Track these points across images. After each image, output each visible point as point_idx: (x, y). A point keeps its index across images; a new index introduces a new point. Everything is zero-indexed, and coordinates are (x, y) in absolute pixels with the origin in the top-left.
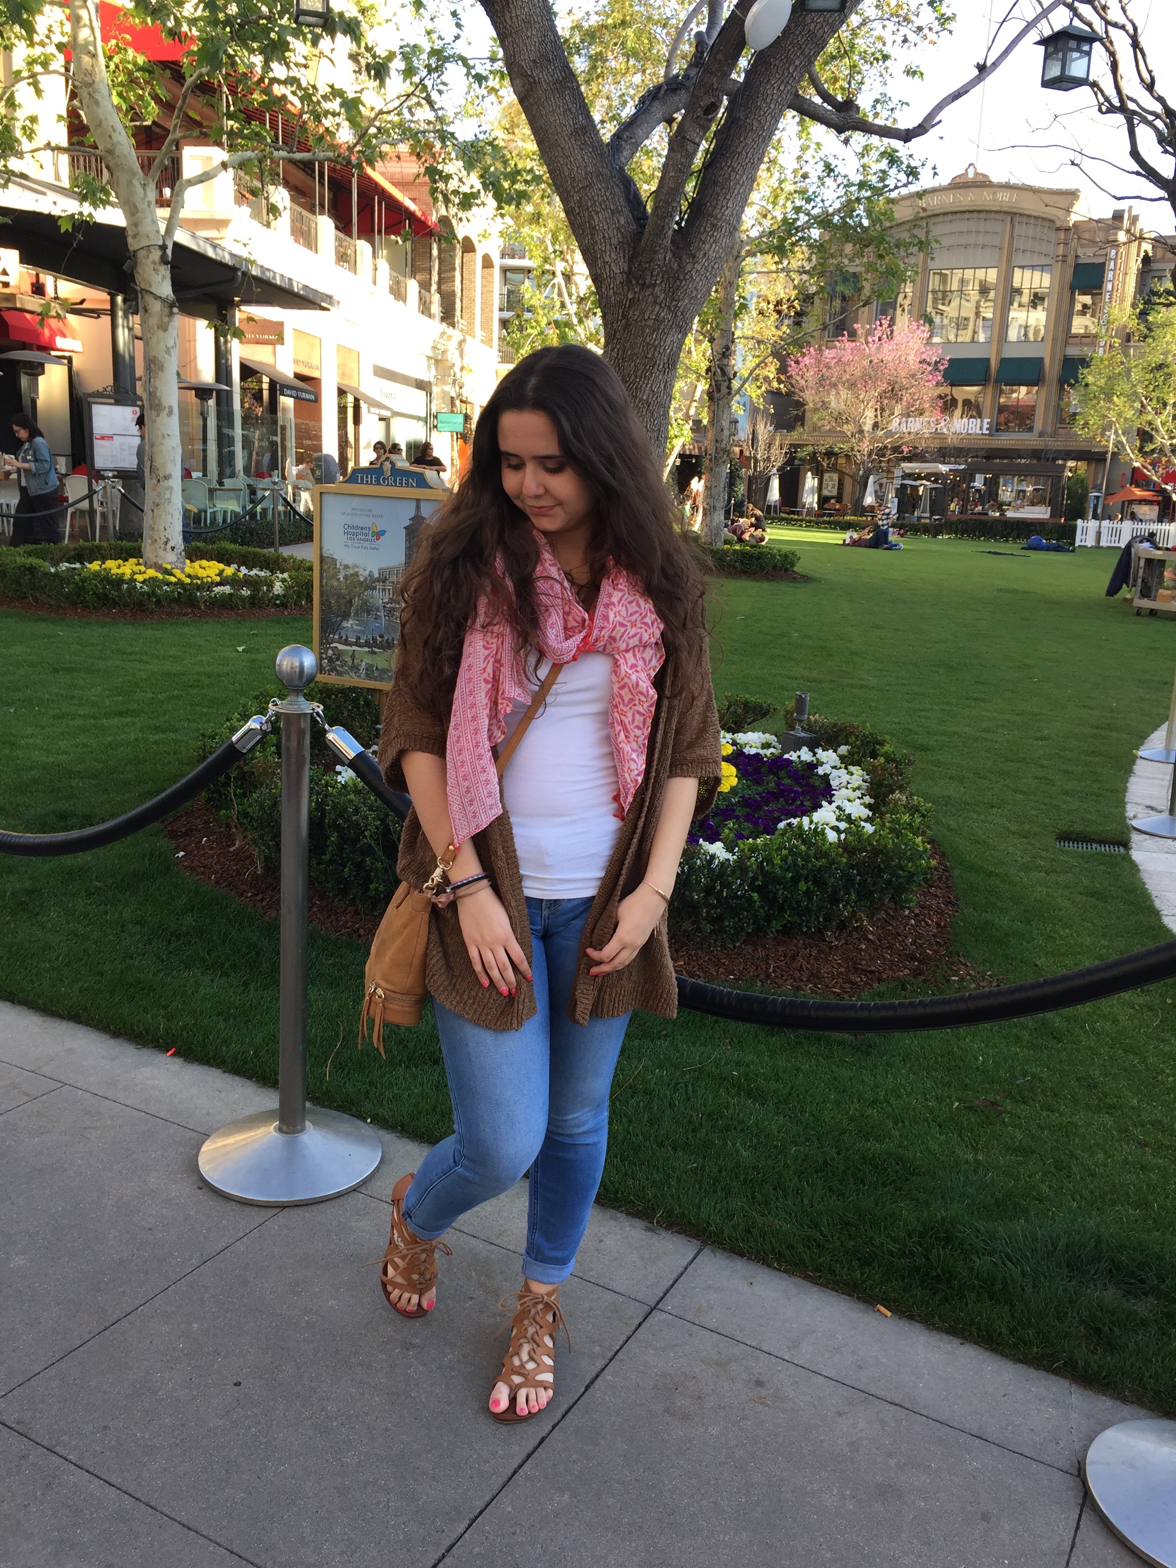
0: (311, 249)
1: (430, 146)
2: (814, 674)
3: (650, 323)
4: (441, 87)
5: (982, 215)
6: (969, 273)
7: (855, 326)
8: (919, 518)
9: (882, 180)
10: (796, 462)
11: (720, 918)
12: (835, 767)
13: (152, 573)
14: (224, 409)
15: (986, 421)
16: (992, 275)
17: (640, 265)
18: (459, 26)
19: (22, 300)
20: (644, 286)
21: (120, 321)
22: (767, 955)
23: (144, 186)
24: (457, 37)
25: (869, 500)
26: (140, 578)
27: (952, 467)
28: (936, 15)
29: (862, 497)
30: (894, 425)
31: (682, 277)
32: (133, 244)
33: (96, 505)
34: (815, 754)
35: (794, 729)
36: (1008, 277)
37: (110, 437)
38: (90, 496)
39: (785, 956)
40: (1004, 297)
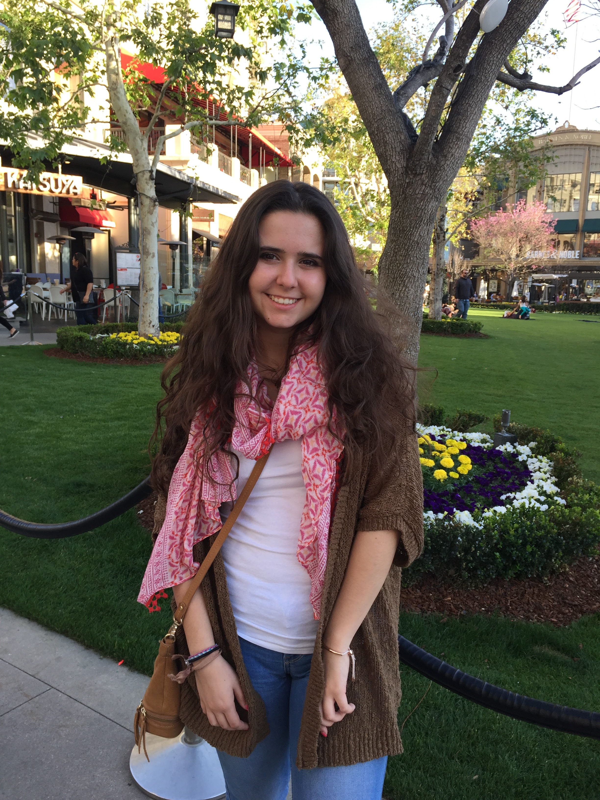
0: (228, 173)
1: (288, 116)
2: (500, 392)
3: (419, 196)
4: (295, 85)
5: (573, 147)
6: (566, 176)
7: (507, 204)
8: (543, 303)
9: (528, 125)
10: (475, 275)
11: (475, 569)
12: (528, 456)
13: (142, 339)
14: (184, 254)
15: (577, 252)
16: (579, 177)
17: (413, 162)
18: (304, 52)
19: (84, 202)
20: (416, 175)
21: (132, 211)
22: (505, 593)
23: (142, 140)
24: (304, 57)
25: (515, 293)
26: (136, 342)
27: (560, 276)
28: (556, 39)
29: (511, 292)
30: (527, 255)
31: (438, 169)
32: (136, 170)
33: (118, 303)
34: (515, 447)
35: (500, 432)
36: (588, 178)
37: (125, 269)
38: (114, 299)
39: (517, 594)
40: (586, 187)
